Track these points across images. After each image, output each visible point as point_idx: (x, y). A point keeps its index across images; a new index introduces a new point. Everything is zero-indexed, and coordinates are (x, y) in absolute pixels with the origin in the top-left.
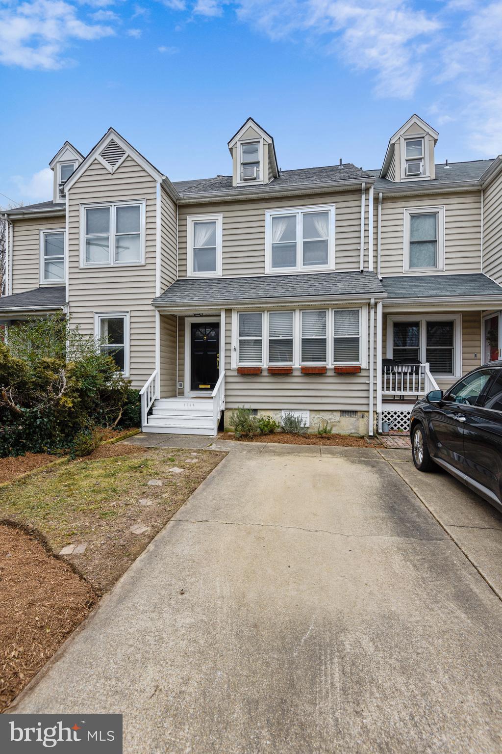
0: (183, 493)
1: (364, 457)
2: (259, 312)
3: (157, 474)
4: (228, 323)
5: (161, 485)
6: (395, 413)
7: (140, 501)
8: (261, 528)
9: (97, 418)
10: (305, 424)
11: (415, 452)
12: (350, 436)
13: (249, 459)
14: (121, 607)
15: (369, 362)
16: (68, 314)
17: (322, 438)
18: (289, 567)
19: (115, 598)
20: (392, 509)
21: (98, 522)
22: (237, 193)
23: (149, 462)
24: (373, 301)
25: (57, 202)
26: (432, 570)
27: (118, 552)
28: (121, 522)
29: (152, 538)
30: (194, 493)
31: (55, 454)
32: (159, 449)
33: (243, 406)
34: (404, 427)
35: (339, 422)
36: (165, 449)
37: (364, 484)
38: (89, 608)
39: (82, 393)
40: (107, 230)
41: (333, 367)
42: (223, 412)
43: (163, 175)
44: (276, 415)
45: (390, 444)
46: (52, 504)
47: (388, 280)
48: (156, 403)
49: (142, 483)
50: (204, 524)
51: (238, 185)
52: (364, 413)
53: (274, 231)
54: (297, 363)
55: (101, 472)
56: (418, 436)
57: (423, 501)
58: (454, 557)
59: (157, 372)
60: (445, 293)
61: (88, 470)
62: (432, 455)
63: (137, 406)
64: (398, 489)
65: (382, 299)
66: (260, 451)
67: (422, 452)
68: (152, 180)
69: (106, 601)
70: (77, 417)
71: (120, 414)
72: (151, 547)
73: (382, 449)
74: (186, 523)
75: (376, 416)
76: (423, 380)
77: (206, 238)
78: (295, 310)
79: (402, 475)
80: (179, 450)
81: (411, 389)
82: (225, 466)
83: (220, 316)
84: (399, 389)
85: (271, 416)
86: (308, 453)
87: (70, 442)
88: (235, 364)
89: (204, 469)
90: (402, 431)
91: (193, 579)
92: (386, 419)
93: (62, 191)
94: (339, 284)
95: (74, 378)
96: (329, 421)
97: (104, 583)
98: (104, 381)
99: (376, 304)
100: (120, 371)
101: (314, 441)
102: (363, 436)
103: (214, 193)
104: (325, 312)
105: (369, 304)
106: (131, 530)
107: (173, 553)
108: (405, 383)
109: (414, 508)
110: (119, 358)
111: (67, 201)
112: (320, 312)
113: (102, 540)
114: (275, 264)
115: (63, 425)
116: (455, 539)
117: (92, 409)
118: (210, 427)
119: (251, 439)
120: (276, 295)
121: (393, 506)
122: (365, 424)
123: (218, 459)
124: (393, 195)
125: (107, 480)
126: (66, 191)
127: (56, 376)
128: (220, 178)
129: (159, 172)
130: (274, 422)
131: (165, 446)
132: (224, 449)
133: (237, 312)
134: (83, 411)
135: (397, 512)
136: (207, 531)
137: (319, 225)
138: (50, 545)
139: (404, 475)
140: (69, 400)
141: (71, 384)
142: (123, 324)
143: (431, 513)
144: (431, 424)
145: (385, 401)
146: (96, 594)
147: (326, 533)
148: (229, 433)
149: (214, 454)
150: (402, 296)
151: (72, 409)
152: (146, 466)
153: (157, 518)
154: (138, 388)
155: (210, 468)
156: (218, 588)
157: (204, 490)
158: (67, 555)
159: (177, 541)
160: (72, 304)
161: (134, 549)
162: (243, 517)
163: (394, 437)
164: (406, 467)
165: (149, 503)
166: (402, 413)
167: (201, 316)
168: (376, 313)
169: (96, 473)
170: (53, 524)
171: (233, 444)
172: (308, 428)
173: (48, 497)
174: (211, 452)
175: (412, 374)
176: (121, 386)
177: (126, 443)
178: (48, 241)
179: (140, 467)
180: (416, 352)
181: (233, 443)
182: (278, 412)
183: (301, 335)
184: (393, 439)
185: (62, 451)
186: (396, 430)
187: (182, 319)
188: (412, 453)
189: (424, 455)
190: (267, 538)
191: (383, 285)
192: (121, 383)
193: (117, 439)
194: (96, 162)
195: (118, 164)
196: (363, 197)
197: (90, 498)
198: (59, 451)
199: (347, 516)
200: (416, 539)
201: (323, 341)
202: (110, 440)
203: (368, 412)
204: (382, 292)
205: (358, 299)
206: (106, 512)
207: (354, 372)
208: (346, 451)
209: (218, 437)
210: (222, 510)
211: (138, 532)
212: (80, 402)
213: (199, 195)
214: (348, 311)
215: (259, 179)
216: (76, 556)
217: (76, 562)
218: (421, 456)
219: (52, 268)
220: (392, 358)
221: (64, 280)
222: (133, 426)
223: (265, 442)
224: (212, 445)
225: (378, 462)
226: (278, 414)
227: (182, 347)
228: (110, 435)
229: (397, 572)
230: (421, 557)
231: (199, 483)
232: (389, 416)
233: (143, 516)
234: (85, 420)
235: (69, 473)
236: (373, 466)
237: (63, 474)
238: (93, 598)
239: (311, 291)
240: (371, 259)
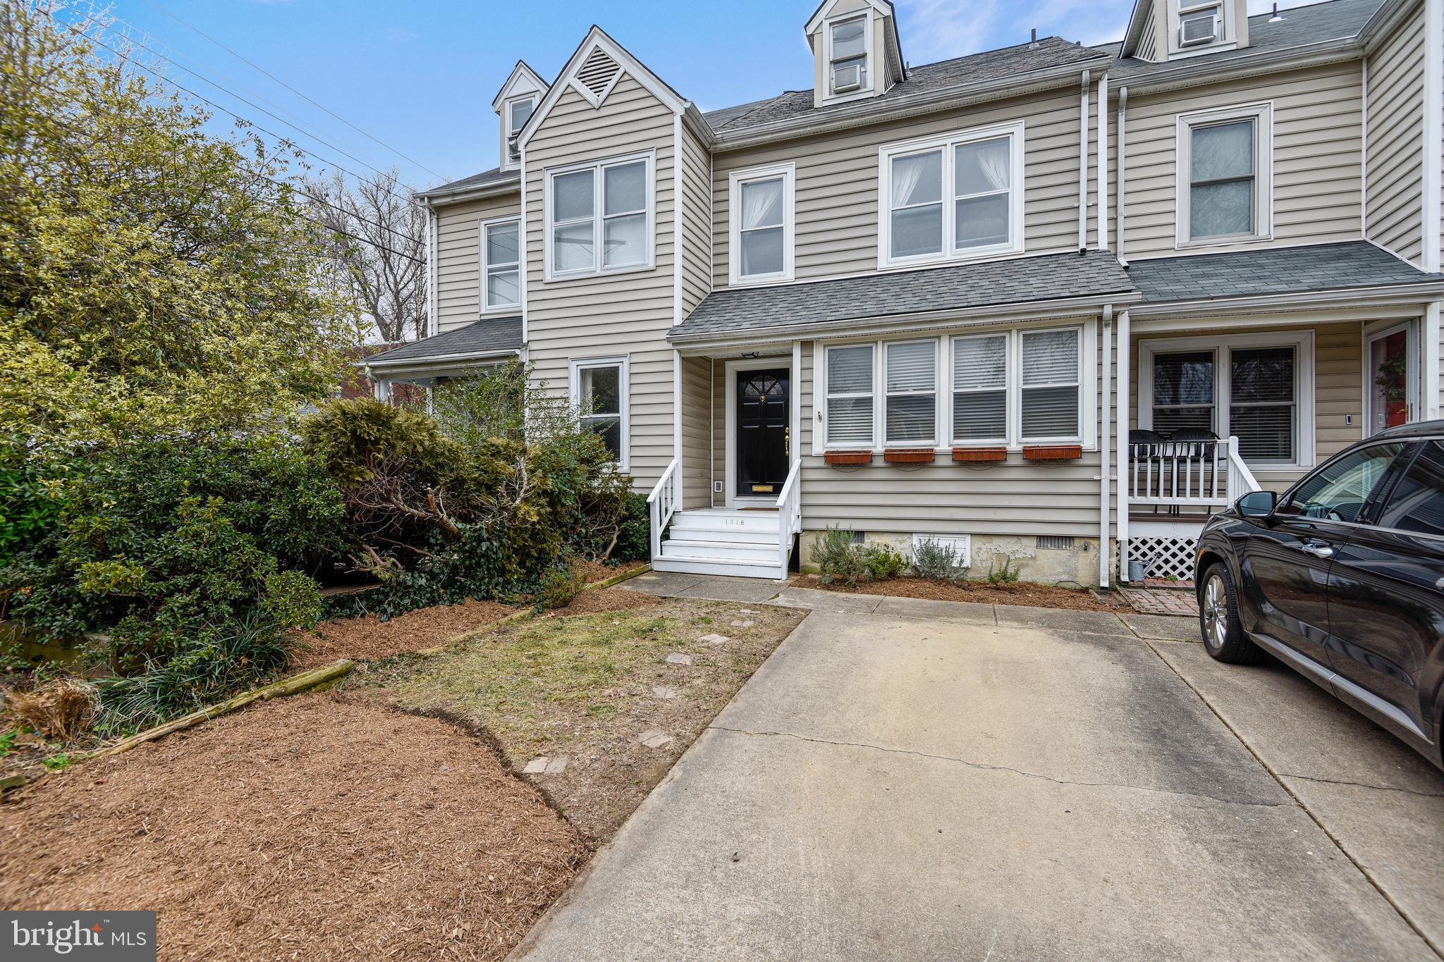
0: (729, 681)
1: (1091, 630)
2: (866, 344)
3: (681, 643)
4: (807, 369)
5: (689, 663)
6: (1159, 542)
7: (655, 689)
8: (880, 753)
9: (578, 543)
10: (962, 561)
11: (1207, 621)
12: (1058, 587)
13: (851, 625)
14: (628, 872)
15: (1099, 437)
16: (527, 363)
17: (998, 589)
18: (940, 832)
19: (618, 857)
20: (1158, 736)
21: (584, 721)
22: (823, 118)
23: (667, 622)
24: (1108, 311)
25: (507, 169)
26: (1256, 865)
27: (619, 776)
28: (622, 726)
29: (677, 756)
30: (750, 681)
31: (511, 603)
32: (682, 600)
33: (837, 525)
34: (1178, 571)
35: (1033, 558)
36: (693, 601)
37: (1094, 682)
38: (575, 869)
39: (553, 499)
40: (589, 210)
41: (1020, 448)
42: (797, 536)
43: (685, 100)
44: (901, 543)
45: (1147, 606)
46: (508, 687)
47: (1141, 266)
48: (676, 519)
49: (656, 659)
50: (770, 737)
51: (825, 104)
52: (1088, 540)
53: (896, 184)
54: (944, 440)
55: (587, 636)
56: (1215, 588)
57: (1229, 722)
58: (1306, 843)
59: (676, 463)
60: (1276, 287)
61: (565, 632)
62: (1248, 629)
63: (643, 523)
64: (1168, 696)
65: (1131, 304)
66: (872, 611)
67: (1225, 622)
68: (666, 111)
69: (602, 859)
70: (545, 541)
71: (615, 537)
72: (676, 772)
73: (1130, 614)
74: (737, 734)
75: (1115, 547)
76: (1223, 473)
77: (764, 211)
78: (939, 337)
79: (1177, 669)
80: (718, 604)
81: (1195, 492)
82: (804, 636)
83: (791, 355)
84: (1169, 492)
85: (891, 545)
86: (970, 617)
87: (534, 583)
88: (820, 445)
89: (767, 639)
90: (1174, 580)
91: (755, 837)
92: (1137, 554)
93: (514, 149)
94: (1032, 281)
95: (539, 472)
96: (1012, 557)
97: (599, 827)
98: (589, 479)
99: (1115, 317)
100: (613, 460)
101: (980, 594)
102: (1087, 589)
103: (780, 124)
104: (1004, 337)
105: (1100, 318)
106: (640, 740)
107: (716, 786)
108: (1181, 479)
109: (1208, 737)
110: (611, 438)
111: (522, 166)
112: (990, 338)
113: (592, 753)
114: (898, 250)
115: (523, 553)
116: (1308, 806)
117: (569, 526)
118: (774, 562)
119: (853, 588)
120: (901, 309)
121: (1158, 731)
122: (1091, 563)
123: (791, 621)
124: (1151, 88)
125: (597, 650)
126: (521, 147)
127: (511, 469)
128: (790, 95)
129: (678, 95)
130: (897, 556)
131: (693, 595)
132: (801, 605)
133: (825, 346)
134: (555, 531)
135: (1168, 742)
136: (775, 752)
137: (991, 167)
138: (507, 755)
139: (1182, 668)
140: (533, 510)
141: (536, 482)
142: (617, 378)
143: (1248, 748)
144: (1247, 565)
145: (1136, 516)
146: (586, 847)
147: (1014, 773)
148: (810, 576)
149: (786, 613)
150: (1175, 298)
151: (538, 527)
152: (663, 629)
153: (685, 722)
154: (644, 492)
155: (776, 638)
156: (802, 858)
157: (767, 676)
158: (537, 774)
159: (723, 765)
160: (533, 346)
161: (647, 774)
162: (844, 731)
163: (1155, 591)
164: (1187, 653)
165: (670, 694)
166: (1174, 542)
167: (755, 356)
168: (1114, 335)
169: (579, 638)
170: (512, 720)
171: (819, 597)
172: (967, 569)
173: (502, 675)
174: (776, 609)
175: (1198, 461)
176: (616, 488)
177: (626, 588)
178: (493, 239)
179: (651, 630)
180: (1208, 414)
181: (818, 594)
182: (906, 537)
183: (953, 386)
184: (1154, 595)
185: (521, 598)
186: (1159, 578)
187: (720, 364)
188: (1199, 627)
189: (1228, 628)
190: (892, 774)
191: (1130, 277)
192: (615, 482)
193: (610, 581)
194: (570, 90)
195: (607, 90)
196: (1085, 100)
197: (570, 680)
198: (517, 597)
199: (1058, 743)
200: (1216, 798)
201: (1000, 397)
202: (599, 583)
203: (1098, 538)
204: (1130, 291)
205: (1074, 309)
206: (598, 705)
207: (1067, 457)
208: (1051, 616)
209: (789, 582)
210: (802, 716)
211: (653, 744)
212: (550, 514)
213: (751, 131)
214: (1050, 333)
215: (865, 87)
216: (551, 777)
217: (550, 787)
218: (1221, 631)
219: (500, 286)
220: (1150, 428)
221: (518, 304)
222: (636, 559)
223: (880, 594)
224: (777, 596)
225: (1122, 641)
226: (905, 541)
227: (721, 416)
228: (599, 574)
229: (1174, 862)
230: (1228, 837)
231: (758, 664)
232: (1144, 549)
233: (660, 717)
234: (557, 546)
235: (534, 636)
236: (1111, 648)
237: (525, 638)
238: (581, 853)
239: (974, 297)
240: (1103, 225)
